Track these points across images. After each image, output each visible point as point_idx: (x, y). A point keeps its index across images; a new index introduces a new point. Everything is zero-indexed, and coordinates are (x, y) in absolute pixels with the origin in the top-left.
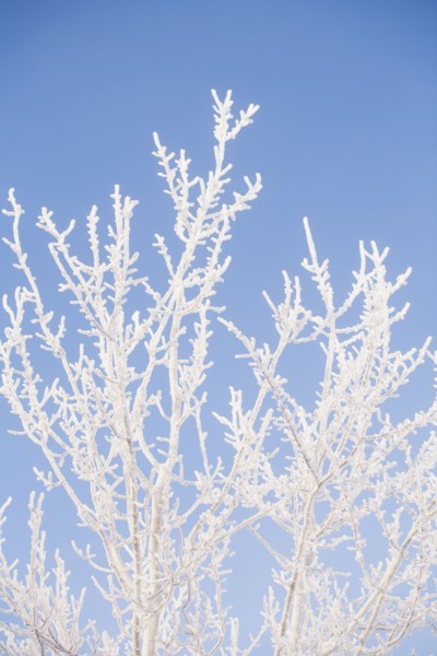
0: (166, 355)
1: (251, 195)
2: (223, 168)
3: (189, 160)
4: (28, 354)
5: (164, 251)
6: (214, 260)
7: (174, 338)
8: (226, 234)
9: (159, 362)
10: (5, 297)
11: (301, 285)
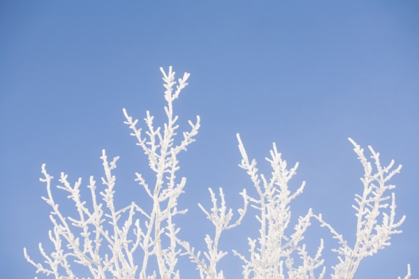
0: (155, 248)
1: (194, 132)
2: (173, 119)
3: (153, 117)
4: (69, 266)
5: (143, 183)
6: (172, 184)
7: (157, 237)
8: (176, 166)
9: (151, 253)
10: (50, 232)
11: (224, 193)
